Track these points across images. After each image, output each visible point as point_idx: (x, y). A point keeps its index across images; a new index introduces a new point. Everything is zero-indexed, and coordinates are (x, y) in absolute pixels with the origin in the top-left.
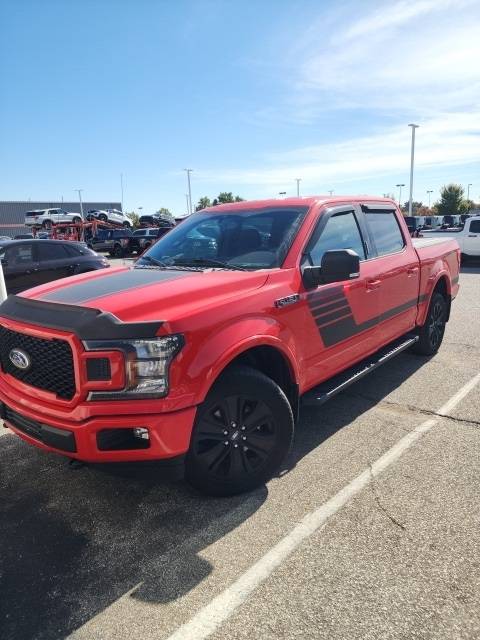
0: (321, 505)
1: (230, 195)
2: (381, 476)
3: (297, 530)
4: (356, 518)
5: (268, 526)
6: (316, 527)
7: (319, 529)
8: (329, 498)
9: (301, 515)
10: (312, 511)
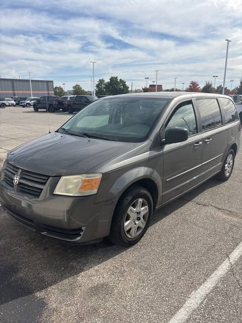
0: (201, 284)
1: (117, 77)
2: (236, 264)
3: (187, 304)
4: (226, 295)
5: (167, 299)
6: (200, 301)
7: (202, 303)
8: (205, 279)
9: (189, 292)
10: (196, 289)
